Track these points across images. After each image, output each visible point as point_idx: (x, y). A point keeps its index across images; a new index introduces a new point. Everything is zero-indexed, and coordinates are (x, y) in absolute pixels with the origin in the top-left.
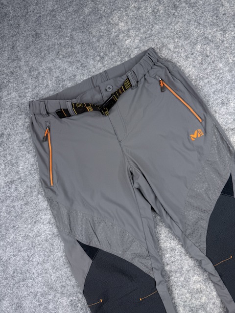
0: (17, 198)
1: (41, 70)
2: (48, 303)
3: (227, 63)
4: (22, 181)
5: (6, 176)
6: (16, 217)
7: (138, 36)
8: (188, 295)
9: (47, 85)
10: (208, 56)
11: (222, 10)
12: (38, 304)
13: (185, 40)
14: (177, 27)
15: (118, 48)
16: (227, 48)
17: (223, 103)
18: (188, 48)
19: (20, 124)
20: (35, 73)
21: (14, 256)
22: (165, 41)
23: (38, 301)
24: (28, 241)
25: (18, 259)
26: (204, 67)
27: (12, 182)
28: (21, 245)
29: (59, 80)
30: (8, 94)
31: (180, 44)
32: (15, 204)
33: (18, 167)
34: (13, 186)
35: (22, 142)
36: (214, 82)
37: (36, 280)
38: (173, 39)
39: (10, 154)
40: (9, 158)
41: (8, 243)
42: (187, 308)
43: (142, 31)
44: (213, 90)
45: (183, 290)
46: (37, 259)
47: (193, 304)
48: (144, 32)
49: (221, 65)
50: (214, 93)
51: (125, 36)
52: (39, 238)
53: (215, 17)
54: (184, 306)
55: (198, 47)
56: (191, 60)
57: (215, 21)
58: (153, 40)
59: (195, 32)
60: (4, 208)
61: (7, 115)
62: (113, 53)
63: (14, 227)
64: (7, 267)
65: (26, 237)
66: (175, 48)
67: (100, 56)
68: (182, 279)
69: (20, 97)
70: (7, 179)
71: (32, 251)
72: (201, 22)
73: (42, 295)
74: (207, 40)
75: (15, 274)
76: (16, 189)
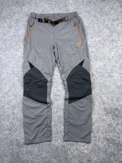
0: (14, 41)
1: (39, 5)
2: (11, 77)
3: (98, 26)
4: (18, 37)
5: (14, 33)
6: (11, 47)
7: (74, 7)
8: (56, 90)
9: (39, 10)
10: (93, 22)
11: (104, 9)
12: (7, 76)
13: (89, 14)
14: (88, 9)
15: (66, 8)
16: (100, 22)
17: (91, 38)
18: (88, 17)
19: (25, 19)
20: (37, 5)
21: (6, 59)
22: (82, 12)
23: (8, 75)
24: (12, 56)
25: (7, 60)
26: (91, 24)
27: (15, 36)
28: (9, 56)
29: (43, 10)
30: (25, 8)
31: (86, 15)
32: (13, 43)
33: (19, 32)
34: (15, 37)
35: (24, 25)
36: (92, 30)
37: (10, 69)
38: (85, 12)
39: (18, 27)
40: (17, 28)
41: (5, 54)
42: (54, 94)
43: (76, 6)
44: (90, 32)
45: (55, 88)
46: (13, 62)
47: (56, 93)
48: (77, 7)
49: (96, 26)
50: (90, 33)
51: (70, 5)
52: (16, 56)
53: (101, 11)
54: (53, 93)
55: (92, 18)
56: (88, 21)
57: (100, 12)
58: (78, 10)
59: (93, 13)
60: (9, 43)
61: (22, 14)
62: (64, 9)
63: (9, 50)
64: (2, 61)
65: (12, 54)
66: (84, 15)
67: (60, 8)
68: (56, 85)
69: (29, 10)
70: (13, 34)
71: (12, 59)
72: (96, 11)
73: (10, 74)
74: (95, 17)
75: (4, 65)
76: (15, 38)
